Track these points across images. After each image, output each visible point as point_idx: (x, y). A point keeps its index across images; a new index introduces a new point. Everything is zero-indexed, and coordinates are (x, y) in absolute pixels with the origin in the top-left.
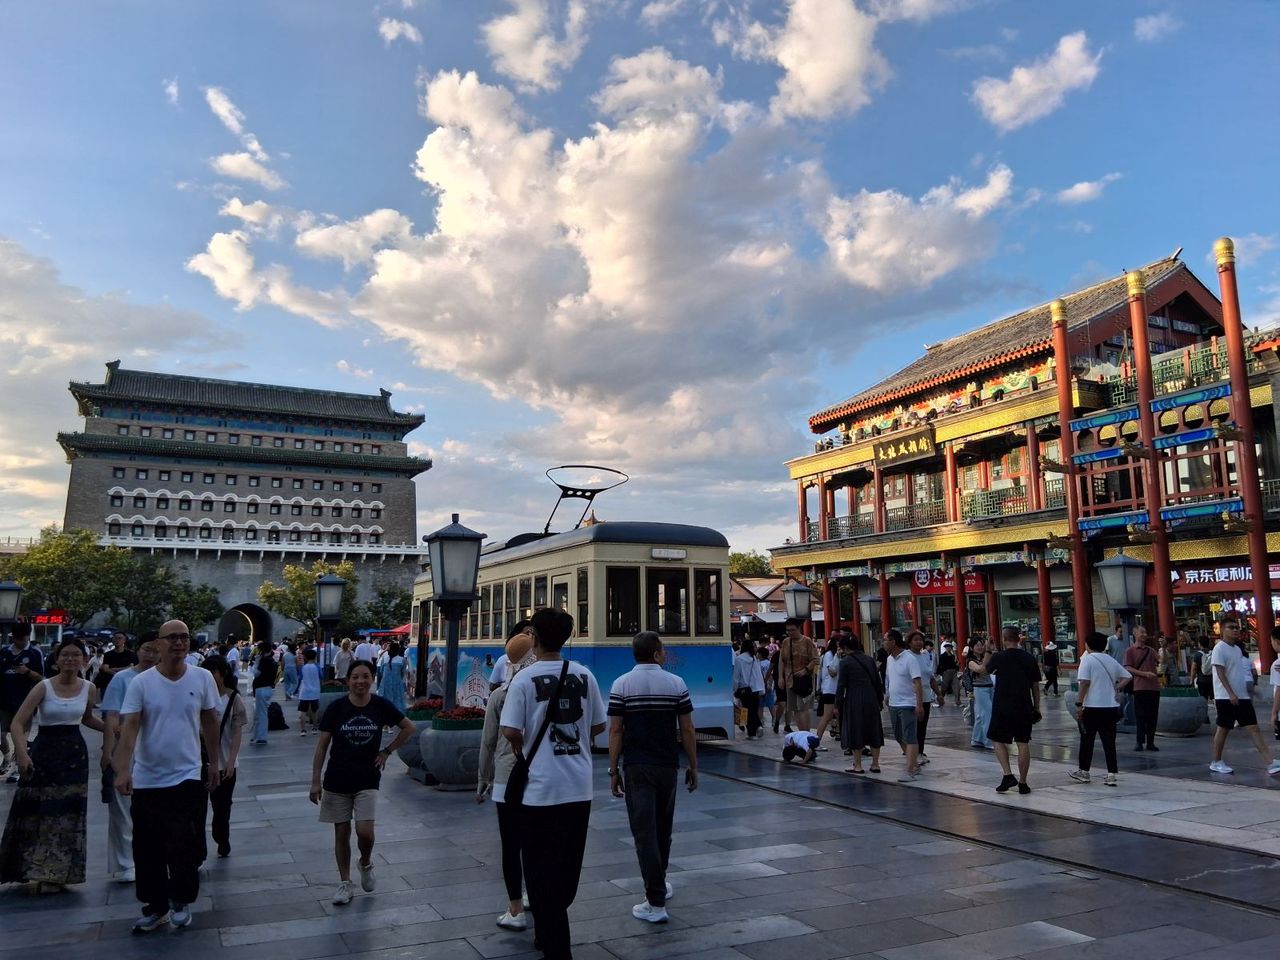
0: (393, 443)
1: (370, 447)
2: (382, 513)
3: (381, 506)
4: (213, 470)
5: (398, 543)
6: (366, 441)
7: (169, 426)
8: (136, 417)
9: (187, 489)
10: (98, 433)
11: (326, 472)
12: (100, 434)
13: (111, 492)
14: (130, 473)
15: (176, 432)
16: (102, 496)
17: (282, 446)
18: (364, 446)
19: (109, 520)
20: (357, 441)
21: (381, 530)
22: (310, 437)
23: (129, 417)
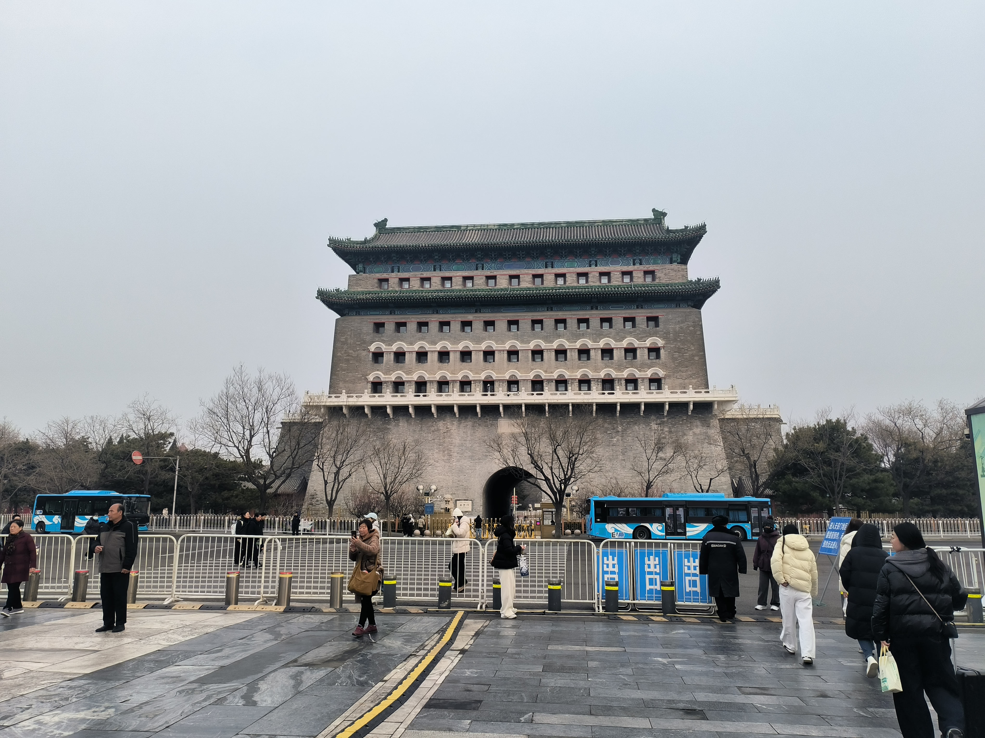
0: (668, 266)
1: (641, 274)
2: (662, 351)
3: (660, 343)
4: (469, 317)
5: (684, 388)
6: (637, 266)
7: (426, 275)
8: (396, 269)
9: (444, 340)
10: (360, 289)
11: (592, 309)
12: (362, 289)
13: (372, 348)
14: (390, 327)
15: (433, 280)
16: (364, 353)
17: (542, 283)
18: (634, 274)
19: (371, 378)
20: (626, 268)
21: (661, 373)
22: (572, 270)
23: (390, 270)
